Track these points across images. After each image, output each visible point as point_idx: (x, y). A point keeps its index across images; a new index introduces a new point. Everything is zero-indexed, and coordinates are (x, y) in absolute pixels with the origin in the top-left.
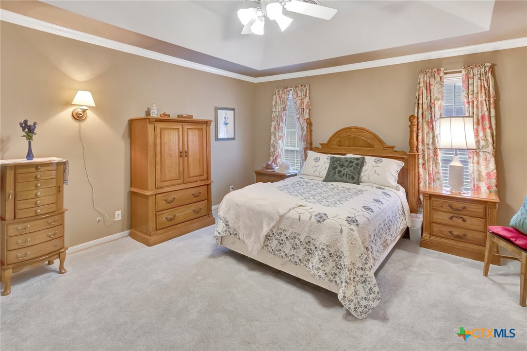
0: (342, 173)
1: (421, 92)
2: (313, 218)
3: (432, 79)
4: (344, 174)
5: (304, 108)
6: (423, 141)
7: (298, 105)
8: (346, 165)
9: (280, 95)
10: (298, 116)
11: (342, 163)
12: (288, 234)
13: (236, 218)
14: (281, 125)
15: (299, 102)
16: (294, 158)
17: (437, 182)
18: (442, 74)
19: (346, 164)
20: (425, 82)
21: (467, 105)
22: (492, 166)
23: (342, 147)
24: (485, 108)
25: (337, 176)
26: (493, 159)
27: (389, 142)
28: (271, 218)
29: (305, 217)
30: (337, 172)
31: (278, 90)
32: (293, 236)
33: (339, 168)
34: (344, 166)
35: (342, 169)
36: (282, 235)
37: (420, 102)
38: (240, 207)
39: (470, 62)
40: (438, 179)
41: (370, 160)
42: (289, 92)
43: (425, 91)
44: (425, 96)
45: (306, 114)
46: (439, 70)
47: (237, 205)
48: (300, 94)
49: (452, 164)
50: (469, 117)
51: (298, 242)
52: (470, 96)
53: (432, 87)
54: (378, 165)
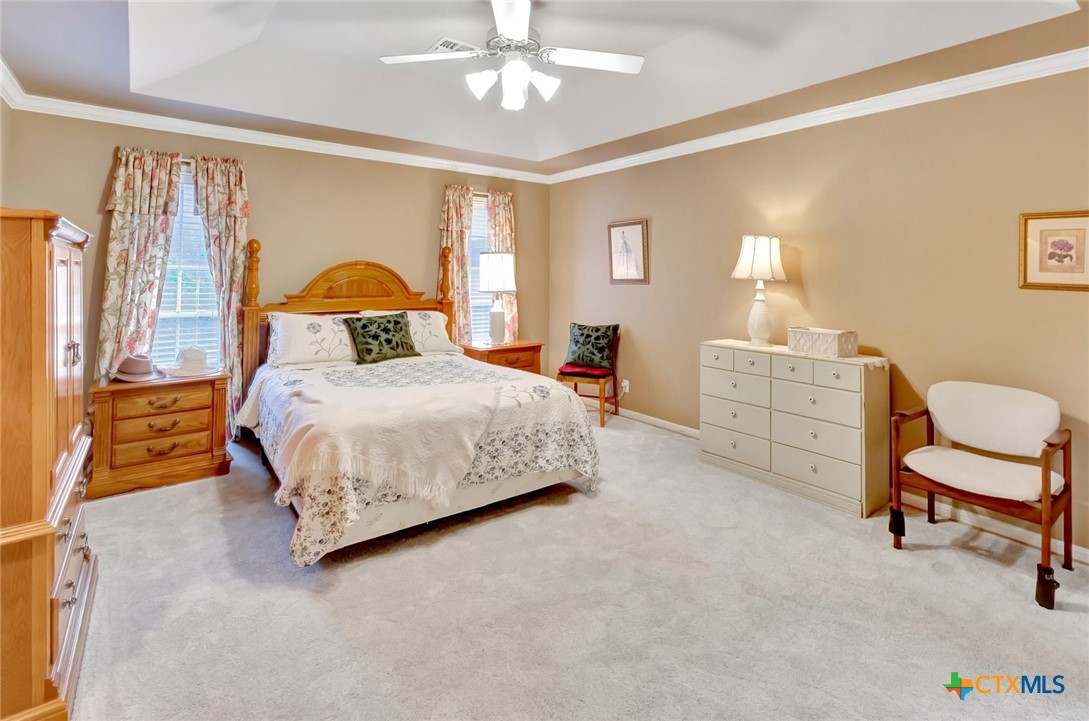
0: (394, 343)
1: (450, 216)
2: (535, 395)
3: (462, 199)
4: (397, 344)
5: (238, 215)
6: (453, 283)
7: (214, 208)
8: (392, 329)
9: (148, 170)
10: (214, 232)
11: (382, 326)
12: (504, 436)
13: (389, 461)
14: (152, 250)
15: (217, 199)
16: (174, 338)
17: (466, 337)
18: (470, 195)
19: (391, 326)
20: (454, 201)
21: (493, 238)
22: (515, 309)
23: (335, 300)
24: (509, 245)
25: (386, 349)
26: (515, 301)
27: (414, 288)
28: (473, 423)
29: (525, 399)
30: (384, 343)
31: (138, 155)
32: (512, 434)
33: (383, 336)
34: (389, 330)
35: (390, 336)
36: (497, 442)
37: (450, 229)
38: (394, 432)
39: (496, 186)
40: (467, 333)
41: (413, 317)
42: (179, 168)
43: (455, 215)
44: (455, 220)
45: (241, 228)
46: (468, 189)
47: (388, 431)
48: (219, 178)
49: (493, 310)
50: (495, 252)
51: (521, 439)
52: (497, 228)
53: (463, 210)
54: (428, 322)
